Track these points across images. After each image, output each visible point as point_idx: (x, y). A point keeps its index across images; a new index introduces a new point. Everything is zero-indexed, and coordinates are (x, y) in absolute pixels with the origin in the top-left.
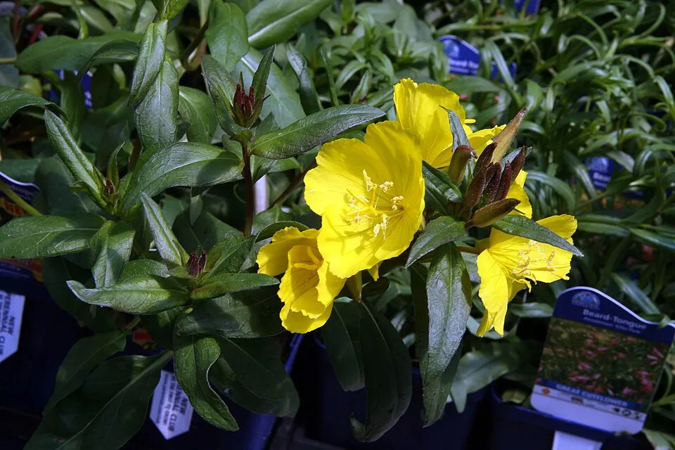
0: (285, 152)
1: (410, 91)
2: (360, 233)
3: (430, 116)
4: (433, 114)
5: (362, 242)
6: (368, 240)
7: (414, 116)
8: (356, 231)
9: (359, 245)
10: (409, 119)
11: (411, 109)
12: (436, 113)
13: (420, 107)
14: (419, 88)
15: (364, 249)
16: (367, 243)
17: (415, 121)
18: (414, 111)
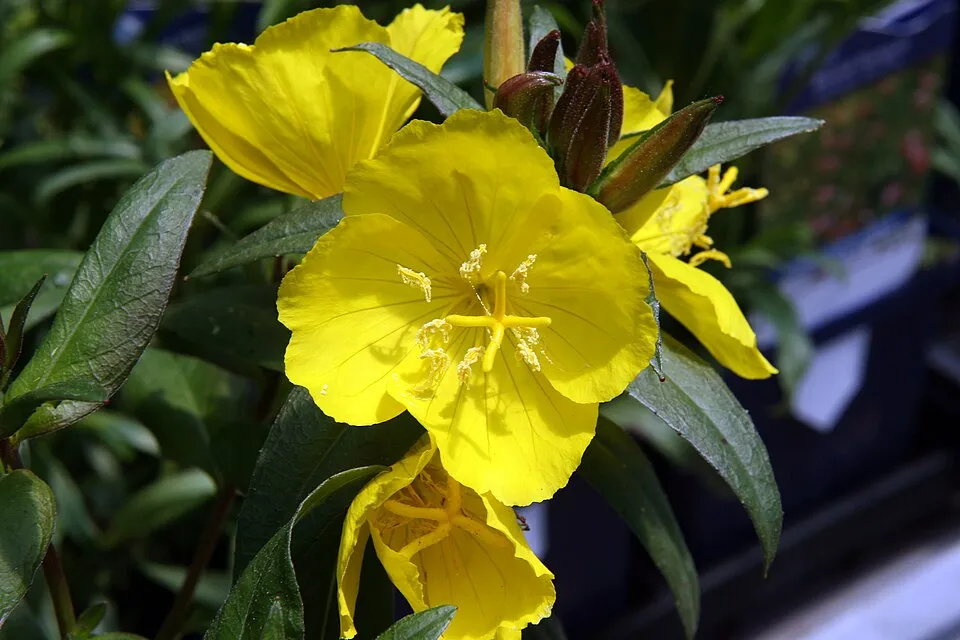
0: (107, 378)
1: (238, 68)
2: (461, 396)
3: (320, 87)
4: (322, 78)
5: (480, 406)
6: (485, 397)
7: (286, 111)
8: (451, 399)
9: (484, 418)
10: (276, 122)
11: (268, 100)
12: (328, 73)
13: (287, 84)
14: (257, 51)
15: (503, 416)
16: (491, 403)
17: (294, 119)
18: (279, 100)
